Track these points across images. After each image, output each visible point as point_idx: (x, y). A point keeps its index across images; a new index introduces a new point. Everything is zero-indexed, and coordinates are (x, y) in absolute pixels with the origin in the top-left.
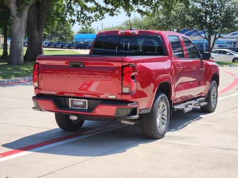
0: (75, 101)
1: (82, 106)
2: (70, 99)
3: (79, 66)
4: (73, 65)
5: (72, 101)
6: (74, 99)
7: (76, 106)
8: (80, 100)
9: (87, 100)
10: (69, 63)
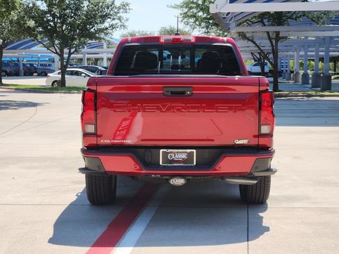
0: (171, 152)
1: (184, 161)
2: (161, 151)
3: (183, 93)
4: (172, 93)
5: (165, 154)
6: (169, 150)
7: (173, 161)
8: (181, 150)
9: (195, 151)
10: (165, 89)
